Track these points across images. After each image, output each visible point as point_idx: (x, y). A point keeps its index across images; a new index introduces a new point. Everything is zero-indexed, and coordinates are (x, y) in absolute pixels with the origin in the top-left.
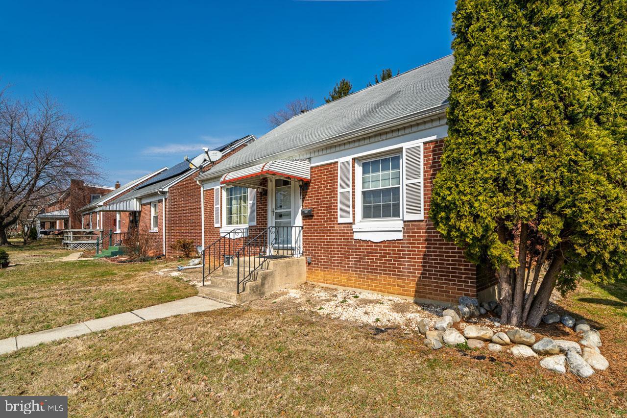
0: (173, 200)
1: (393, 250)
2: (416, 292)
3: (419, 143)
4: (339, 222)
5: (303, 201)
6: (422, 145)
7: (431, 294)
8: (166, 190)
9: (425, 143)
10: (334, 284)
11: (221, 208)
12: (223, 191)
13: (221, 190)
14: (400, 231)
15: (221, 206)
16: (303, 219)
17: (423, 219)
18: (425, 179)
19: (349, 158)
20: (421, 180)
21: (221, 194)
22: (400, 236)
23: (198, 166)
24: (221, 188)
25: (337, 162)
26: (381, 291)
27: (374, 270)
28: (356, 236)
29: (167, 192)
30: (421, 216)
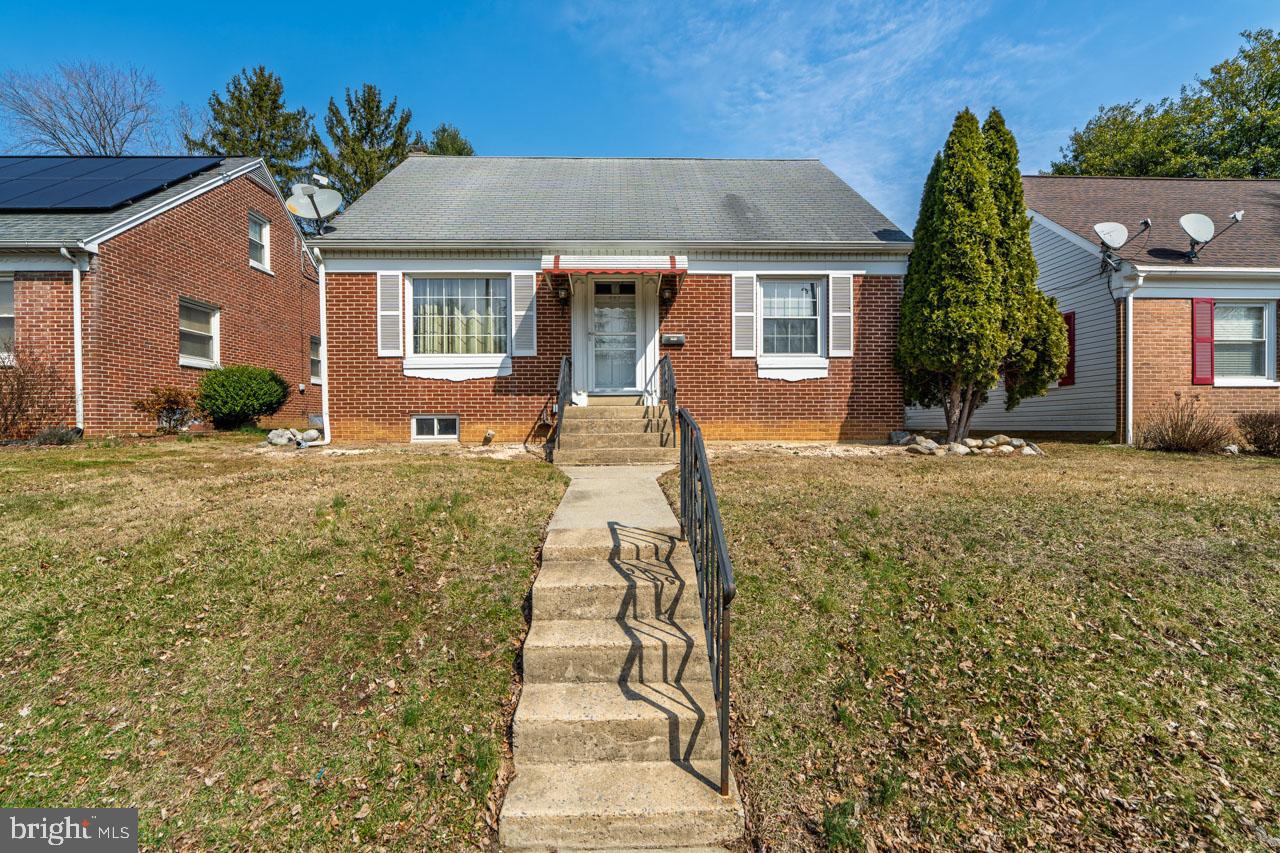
0: (108, 280)
1: (814, 390)
2: (841, 434)
3: (849, 274)
4: (733, 355)
5: (661, 322)
6: (852, 277)
7: (859, 434)
8: (93, 247)
9: (854, 276)
10: (721, 439)
11: (404, 317)
12: (407, 282)
13: (403, 280)
14: (825, 368)
15: (404, 313)
16: (660, 350)
17: (852, 355)
18: (854, 314)
19: (753, 274)
20: (851, 314)
21: (404, 289)
22: (824, 374)
23: (322, 216)
24: (404, 274)
25: (730, 276)
26: (798, 439)
27: (786, 415)
28: (762, 374)
29: (91, 255)
30: (850, 353)
